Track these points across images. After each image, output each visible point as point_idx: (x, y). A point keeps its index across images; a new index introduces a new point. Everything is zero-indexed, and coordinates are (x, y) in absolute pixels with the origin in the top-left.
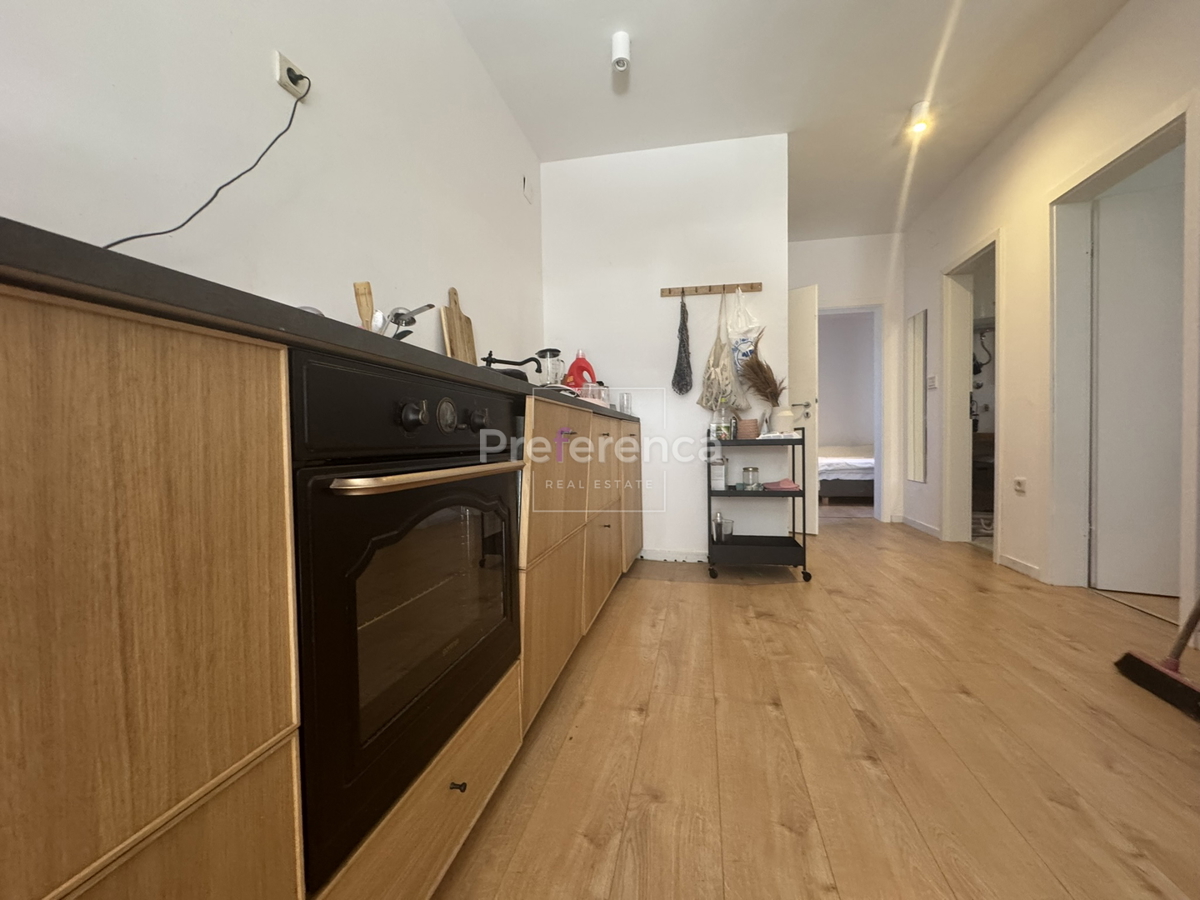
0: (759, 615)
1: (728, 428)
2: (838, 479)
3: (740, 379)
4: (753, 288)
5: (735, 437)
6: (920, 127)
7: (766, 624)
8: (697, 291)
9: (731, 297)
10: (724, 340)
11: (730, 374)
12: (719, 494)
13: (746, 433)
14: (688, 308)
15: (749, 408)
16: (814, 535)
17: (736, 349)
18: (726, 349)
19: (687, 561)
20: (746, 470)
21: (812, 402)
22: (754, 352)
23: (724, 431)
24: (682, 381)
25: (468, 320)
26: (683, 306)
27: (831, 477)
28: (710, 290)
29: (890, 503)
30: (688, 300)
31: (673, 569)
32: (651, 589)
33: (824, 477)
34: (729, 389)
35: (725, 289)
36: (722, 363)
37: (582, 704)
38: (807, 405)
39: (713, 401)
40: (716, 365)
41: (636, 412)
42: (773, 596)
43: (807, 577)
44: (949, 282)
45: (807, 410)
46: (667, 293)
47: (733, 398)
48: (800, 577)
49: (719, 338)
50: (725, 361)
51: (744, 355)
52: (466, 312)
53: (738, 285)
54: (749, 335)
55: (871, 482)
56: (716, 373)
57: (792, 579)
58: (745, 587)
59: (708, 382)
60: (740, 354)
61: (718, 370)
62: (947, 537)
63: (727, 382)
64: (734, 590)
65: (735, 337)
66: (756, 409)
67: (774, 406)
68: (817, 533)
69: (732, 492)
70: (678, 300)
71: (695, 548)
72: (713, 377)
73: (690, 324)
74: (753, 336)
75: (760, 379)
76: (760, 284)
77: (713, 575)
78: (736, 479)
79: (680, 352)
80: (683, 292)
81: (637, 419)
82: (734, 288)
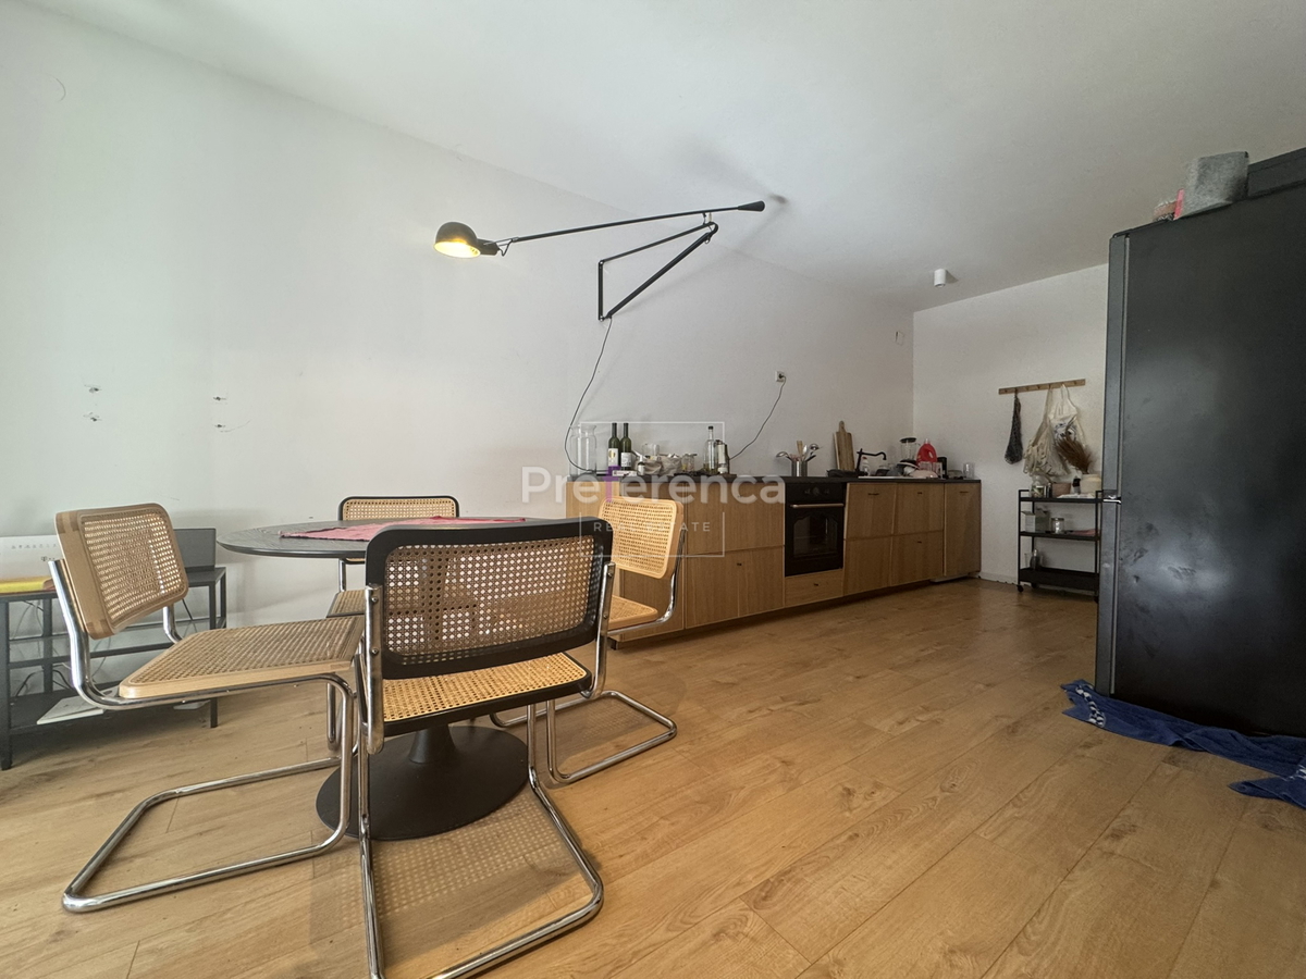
1: (1042, 489)
3: (1056, 453)
4: (1077, 383)
5: (1047, 496)
8: (1028, 388)
9: (1057, 392)
10: (1047, 425)
12: (1028, 534)
13: (1057, 492)
14: (1021, 401)
15: (1064, 474)
17: (1054, 432)
18: (1049, 430)
19: (1007, 582)
22: (1069, 433)
24: (1014, 453)
25: (850, 435)
26: (1017, 400)
28: (1039, 387)
30: (1021, 396)
31: (999, 586)
34: (1044, 461)
35: (1050, 386)
39: (1035, 468)
41: (979, 474)
46: (1003, 391)
47: (1048, 469)
48: (1090, 598)
49: (1043, 423)
51: (1062, 435)
52: (848, 430)
53: (1062, 383)
54: (1064, 421)
57: (1083, 599)
60: (1056, 435)
65: (1055, 422)
67: (1084, 473)
69: (1041, 534)
70: (1013, 395)
73: (1022, 412)
74: (1067, 422)
75: (1072, 452)
77: (1020, 590)
79: (1012, 434)
80: (1016, 390)
81: (979, 481)
82: (1059, 385)
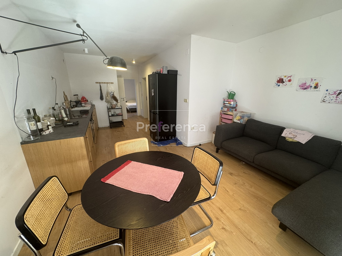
1: (111, 106)
3: (112, 98)
4: (112, 83)
5: (112, 108)
6: (134, 62)
8: (102, 83)
9: (108, 84)
11: (110, 98)
12: (110, 116)
13: (114, 106)
14: (101, 86)
15: (114, 103)
16: (126, 120)
17: (110, 93)
18: (109, 94)
19: (107, 127)
20: (114, 112)
21: (124, 98)
22: (113, 94)
24: (102, 98)
28: (105, 83)
29: (139, 112)
31: (104, 128)
32: (101, 131)
34: (110, 100)
39: (107, 101)
40: (108, 96)
41: (94, 103)
42: (120, 129)
43: (124, 126)
44: (143, 79)
46: (97, 83)
49: (107, 91)
50: (109, 96)
57: (122, 126)
58: (116, 129)
59: (106, 99)
60: (111, 95)
64: (114, 129)
65: (110, 91)
67: (117, 102)
69: (113, 115)
70: (99, 84)
71: (107, 124)
73: (102, 88)
74: (113, 92)
75: (115, 98)
77: (111, 128)
78: (113, 113)
79: (101, 95)
81: (95, 105)
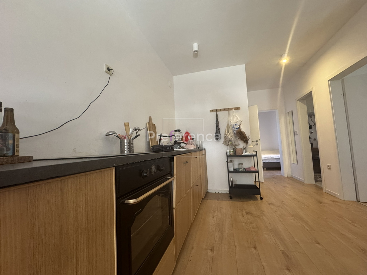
0: (247, 213)
1: (233, 151)
2: (269, 162)
3: (236, 136)
4: (238, 109)
5: (235, 154)
6: (285, 61)
7: (249, 216)
8: (221, 110)
9: (231, 111)
10: (230, 125)
11: (232, 135)
12: (231, 172)
13: (238, 153)
14: (218, 115)
15: (239, 145)
16: (263, 182)
17: (233, 127)
18: (231, 127)
19: (222, 193)
20: (239, 164)
21: (258, 140)
22: (239, 128)
23: (232, 152)
24: (218, 136)
25: (154, 125)
26: (217, 115)
27: (266, 161)
28: (225, 110)
29: (286, 170)
30: (218, 113)
31: (218, 196)
32: (212, 203)
33: (264, 162)
34: (232, 139)
35: (229, 109)
36: (230, 131)
37: (193, 248)
38: (257, 141)
39: (227, 143)
40: (228, 132)
41: (204, 146)
42: (250, 206)
43: (261, 199)
44: (299, 102)
45: (257, 143)
46: (212, 111)
47: (234, 142)
48: (259, 199)
49: (228, 124)
50: (231, 131)
51: (236, 129)
52: (154, 123)
53: (233, 108)
54: (237, 123)
55: (280, 162)
56: (228, 135)
57: (257, 199)
58: (242, 202)
59: (226, 138)
60: (235, 129)
61: (229, 134)
62: (306, 182)
63: (232, 137)
64: (238, 204)
65: (233, 124)
66: (241, 145)
67: (247, 144)
68: (263, 181)
69: (236, 171)
70: (215, 113)
71: (225, 189)
72: (227, 136)
73: (219, 120)
74: (239, 123)
75: (242, 136)
76: (240, 107)
77: (231, 198)
78: (236, 167)
79: (216, 128)
80: (217, 111)
81: (205, 149)
82: (231, 109)
